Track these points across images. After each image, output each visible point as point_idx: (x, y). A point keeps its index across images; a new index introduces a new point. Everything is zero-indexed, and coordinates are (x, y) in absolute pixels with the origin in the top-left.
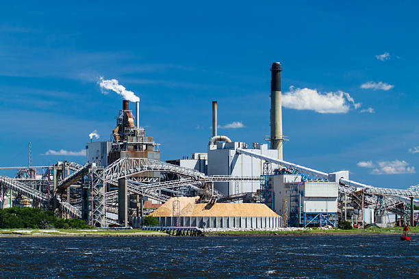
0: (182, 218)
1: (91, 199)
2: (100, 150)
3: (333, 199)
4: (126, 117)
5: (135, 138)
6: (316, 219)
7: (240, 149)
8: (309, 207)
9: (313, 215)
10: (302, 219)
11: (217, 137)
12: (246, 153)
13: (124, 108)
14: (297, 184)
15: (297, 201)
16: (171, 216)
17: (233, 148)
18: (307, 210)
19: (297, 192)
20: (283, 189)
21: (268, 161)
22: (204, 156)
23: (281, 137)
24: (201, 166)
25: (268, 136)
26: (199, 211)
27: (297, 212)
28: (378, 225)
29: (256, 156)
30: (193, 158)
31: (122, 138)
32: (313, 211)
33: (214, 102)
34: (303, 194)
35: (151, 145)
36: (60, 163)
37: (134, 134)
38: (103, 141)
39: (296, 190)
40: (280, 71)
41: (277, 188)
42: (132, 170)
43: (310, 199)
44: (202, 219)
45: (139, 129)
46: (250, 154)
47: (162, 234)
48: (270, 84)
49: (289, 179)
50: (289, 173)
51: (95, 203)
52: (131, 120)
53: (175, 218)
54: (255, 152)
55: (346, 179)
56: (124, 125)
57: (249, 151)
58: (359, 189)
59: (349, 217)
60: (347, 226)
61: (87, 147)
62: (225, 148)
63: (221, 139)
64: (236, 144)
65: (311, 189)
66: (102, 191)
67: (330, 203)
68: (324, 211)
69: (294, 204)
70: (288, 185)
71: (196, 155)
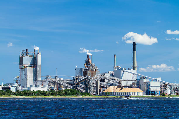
0: (116, 92)
1: (89, 87)
2: (80, 70)
3: (159, 86)
4: (88, 60)
5: (92, 67)
6: (153, 93)
7: (125, 70)
8: (152, 89)
9: (153, 91)
10: (150, 93)
11: (116, 66)
12: (127, 72)
13: (88, 57)
14: (148, 82)
15: (148, 87)
16: (113, 92)
17: (122, 70)
18: (151, 90)
19: (148, 85)
20: (143, 84)
21: (134, 74)
22: (113, 72)
23: (136, 66)
24: (111, 75)
25: (132, 66)
26: (118, 90)
27: (148, 90)
28: (172, 94)
29: (130, 73)
30: (109, 73)
31: (87, 67)
32: (153, 90)
33: (115, 55)
34: (150, 85)
35: (97, 69)
36: (77, 76)
37: (91, 66)
38: (81, 68)
39: (148, 84)
40: (136, 45)
41: (141, 83)
42: (100, 78)
43: (152, 86)
44: (120, 93)
45: (93, 64)
46: (128, 72)
47: (115, 97)
48: (133, 49)
49: (145, 80)
50: (145, 79)
51: (90, 88)
52: (90, 61)
53: (114, 92)
54: (129, 71)
55: (160, 80)
56: (88, 63)
57: (127, 71)
58: (166, 84)
59: (163, 92)
60: (164, 95)
61: (75, 70)
62: (120, 70)
63: (117, 67)
64: (123, 69)
65: (152, 84)
66: (92, 84)
67: (158, 88)
68: (156, 90)
69: (147, 88)
70: (145, 82)
71: (110, 72)
